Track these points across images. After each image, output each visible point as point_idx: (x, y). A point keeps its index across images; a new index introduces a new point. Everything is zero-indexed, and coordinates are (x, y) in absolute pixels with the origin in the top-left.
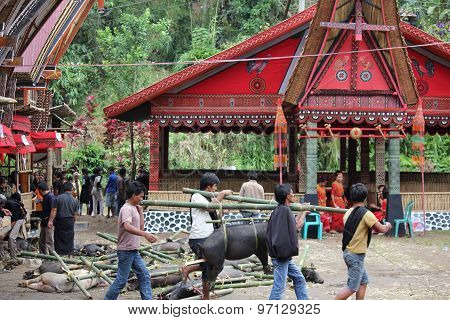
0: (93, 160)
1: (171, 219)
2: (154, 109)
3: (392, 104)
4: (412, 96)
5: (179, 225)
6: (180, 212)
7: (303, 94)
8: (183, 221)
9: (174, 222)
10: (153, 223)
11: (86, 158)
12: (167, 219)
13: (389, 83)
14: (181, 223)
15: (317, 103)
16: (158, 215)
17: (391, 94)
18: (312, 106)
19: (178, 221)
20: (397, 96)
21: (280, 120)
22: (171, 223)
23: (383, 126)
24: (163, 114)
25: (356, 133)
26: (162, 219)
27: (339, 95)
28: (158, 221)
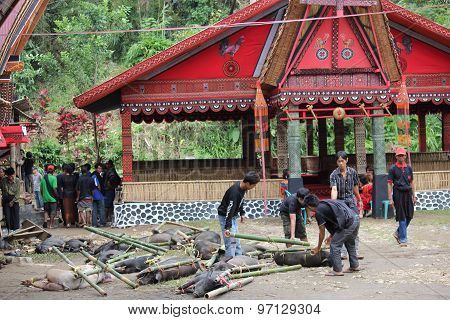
0: (48, 156)
1: (148, 211)
2: (125, 97)
3: (374, 82)
4: (395, 72)
5: (156, 217)
6: (157, 204)
7: (283, 74)
8: (160, 212)
9: (150, 214)
10: (129, 215)
11: (41, 154)
12: (143, 211)
13: (371, 59)
14: (158, 215)
15: (297, 83)
16: (134, 207)
17: (374, 72)
18: (292, 87)
19: (155, 213)
20: (379, 73)
21: (260, 102)
22: (147, 215)
23: (367, 105)
24: (135, 102)
25: (339, 113)
26: (138, 211)
27: (320, 74)
28: (134, 214)
